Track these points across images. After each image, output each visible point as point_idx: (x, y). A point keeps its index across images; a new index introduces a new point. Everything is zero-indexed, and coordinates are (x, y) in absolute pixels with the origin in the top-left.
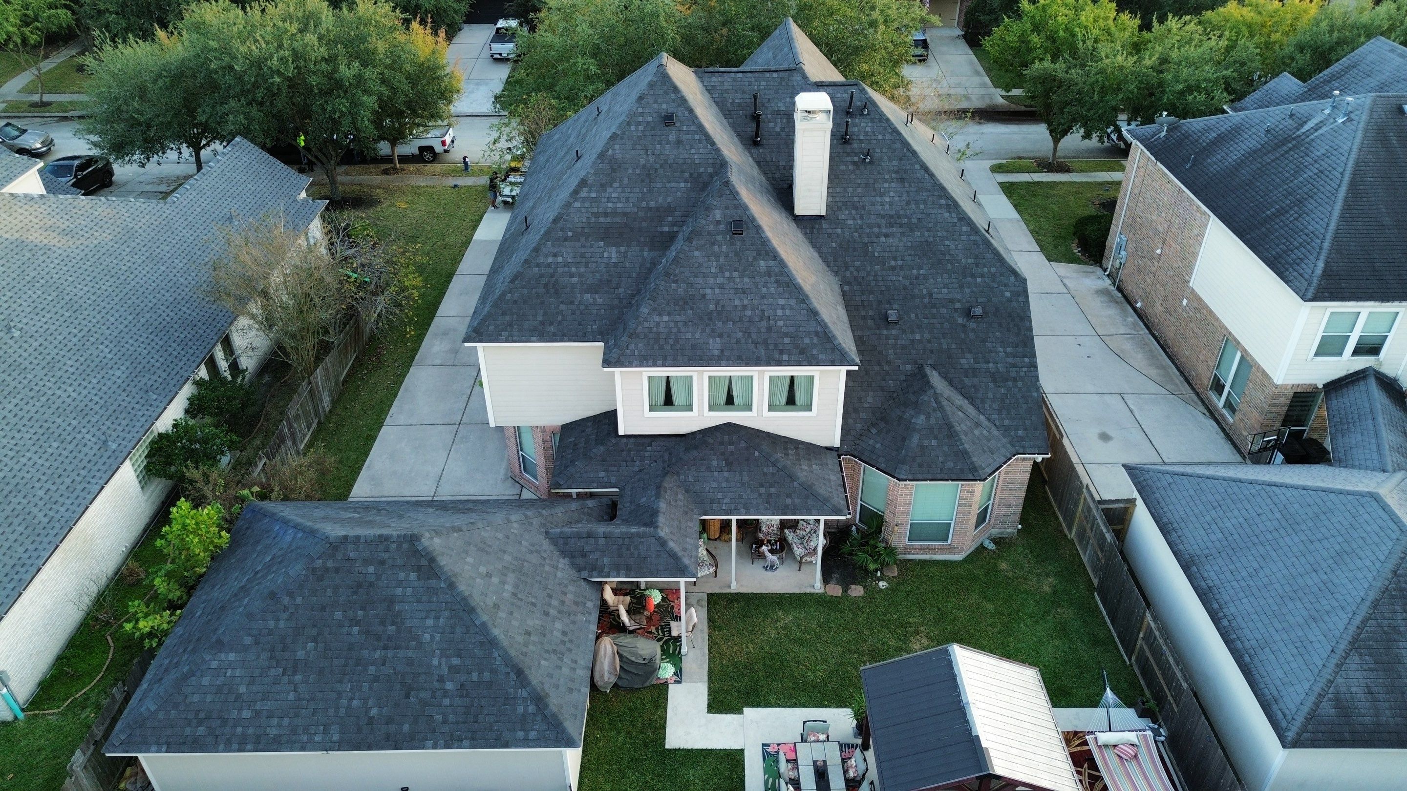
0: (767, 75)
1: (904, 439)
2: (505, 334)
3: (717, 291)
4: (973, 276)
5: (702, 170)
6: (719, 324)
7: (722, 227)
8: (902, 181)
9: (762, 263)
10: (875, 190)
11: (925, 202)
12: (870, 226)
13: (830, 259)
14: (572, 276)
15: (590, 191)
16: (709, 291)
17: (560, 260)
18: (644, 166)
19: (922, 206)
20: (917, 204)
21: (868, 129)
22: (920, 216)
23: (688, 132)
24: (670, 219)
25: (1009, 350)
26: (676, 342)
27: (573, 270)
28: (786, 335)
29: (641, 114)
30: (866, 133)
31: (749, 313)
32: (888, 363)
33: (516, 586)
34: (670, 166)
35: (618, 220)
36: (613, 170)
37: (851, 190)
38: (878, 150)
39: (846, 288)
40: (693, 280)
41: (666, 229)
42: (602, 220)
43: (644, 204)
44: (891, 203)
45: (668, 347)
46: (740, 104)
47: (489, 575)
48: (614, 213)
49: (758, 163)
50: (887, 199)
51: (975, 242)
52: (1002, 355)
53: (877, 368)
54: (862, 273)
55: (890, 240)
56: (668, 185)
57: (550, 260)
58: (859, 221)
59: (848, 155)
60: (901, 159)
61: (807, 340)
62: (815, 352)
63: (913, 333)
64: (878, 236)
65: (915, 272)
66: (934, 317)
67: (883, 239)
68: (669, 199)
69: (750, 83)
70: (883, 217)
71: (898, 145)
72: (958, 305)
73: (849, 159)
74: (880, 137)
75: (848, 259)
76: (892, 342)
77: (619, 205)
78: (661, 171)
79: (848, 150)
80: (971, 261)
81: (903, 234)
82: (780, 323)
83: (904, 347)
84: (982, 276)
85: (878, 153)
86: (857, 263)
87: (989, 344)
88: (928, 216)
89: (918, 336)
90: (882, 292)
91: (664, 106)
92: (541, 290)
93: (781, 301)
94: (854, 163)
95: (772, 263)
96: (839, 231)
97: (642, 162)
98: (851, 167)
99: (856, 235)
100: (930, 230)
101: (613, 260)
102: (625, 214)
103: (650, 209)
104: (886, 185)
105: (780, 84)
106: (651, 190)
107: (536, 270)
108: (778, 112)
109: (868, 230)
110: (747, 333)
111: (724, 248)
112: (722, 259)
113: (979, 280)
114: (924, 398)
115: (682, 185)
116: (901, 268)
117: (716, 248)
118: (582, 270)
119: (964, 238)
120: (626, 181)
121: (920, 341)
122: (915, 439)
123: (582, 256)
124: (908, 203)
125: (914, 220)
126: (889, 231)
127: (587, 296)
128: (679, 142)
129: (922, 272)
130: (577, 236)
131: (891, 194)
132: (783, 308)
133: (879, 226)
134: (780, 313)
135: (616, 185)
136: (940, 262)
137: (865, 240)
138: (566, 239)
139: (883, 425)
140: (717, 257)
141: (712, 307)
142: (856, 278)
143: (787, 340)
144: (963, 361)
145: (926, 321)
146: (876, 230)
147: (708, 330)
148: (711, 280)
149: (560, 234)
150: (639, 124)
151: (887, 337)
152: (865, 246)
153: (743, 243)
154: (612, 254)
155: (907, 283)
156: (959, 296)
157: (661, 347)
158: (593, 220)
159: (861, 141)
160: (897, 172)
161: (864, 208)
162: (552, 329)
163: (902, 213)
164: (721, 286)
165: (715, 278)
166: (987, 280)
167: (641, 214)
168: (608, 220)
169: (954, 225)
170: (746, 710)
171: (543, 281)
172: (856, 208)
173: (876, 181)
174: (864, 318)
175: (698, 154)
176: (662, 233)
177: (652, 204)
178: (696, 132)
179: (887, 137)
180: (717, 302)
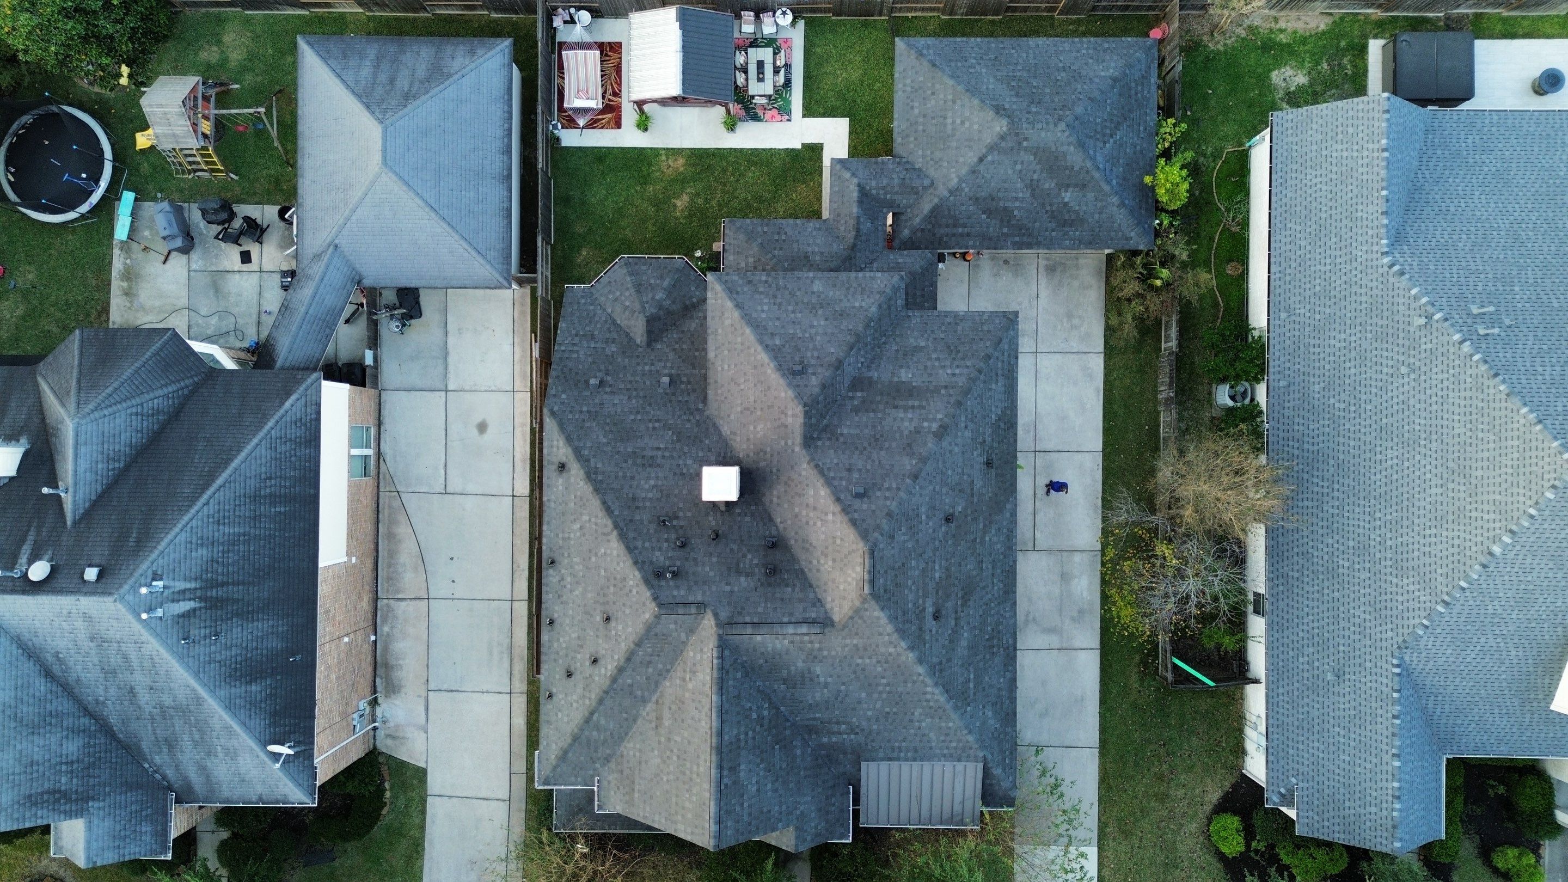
0: (756, 620)
1: (674, 286)
2: (986, 317)
3: (815, 323)
4: (588, 412)
5: (828, 443)
6: (814, 301)
7: (810, 371)
8: (634, 499)
9: (777, 342)
10: (661, 491)
11: (617, 477)
12: (672, 457)
13: (712, 430)
14: (938, 359)
15: (930, 427)
16: (822, 323)
17: (949, 371)
18: (881, 449)
19: (621, 474)
20: (624, 477)
21: (657, 554)
22: (624, 465)
23: (841, 479)
24: (856, 403)
25: (575, 356)
26: (848, 289)
27: (937, 364)
28: (761, 293)
29: (886, 498)
30: (660, 549)
31: (790, 308)
32: (674, 350)
33: (945, 125)
34: (857, 448)
35: (901, 403)
36: (909, 445)
37: (685, 492)
38: (652, 531)
39: (701, 406)
40: (836, 331)
41: (859, 394)
42: (916, 403)
43: (880, 415)
44: (649, 478)
45: (855, 285)
46: (787, 585)
47: (963, 122)
48: (906, 409)
49: (771, 520)
50: (652, 482)
51: (579, 440)
52: (582, 352)
53: (685, 346)
54: (685, 417)
55: (656, 445)
56: (858, 431)
57: (957, 371)
58: (681, 462)
59: (682, 527)
60: (631, 521)
61: (745, 289)
62: (741, 282)
63: (650, 371)
64: (666, 448)
65: (639, 417)
66: (631, 382)
67: (662, 446)
68: (857, 419)
69: (775, 610)
70: (659, 465)
71: (631, 535)
72: (608, 389)
73: (682, 523)
74: (647, 544)
75: (696, 430)
76: (669, 365)
77: (901, 415)
78: (865, 444)
79: (681, 532)
80: (587, 424)
81: (643, 449)
82: (766, 301)
83: (660, 360)
84: (581, 412)
85: (652, 528)
86: (688, 426)
87: (590, 360)
88: (617, 465)
89: (647, 368)
90: (670, 401)
91: (865, 506)
92: (961, 348)
93: (764, 315)
94: (677, 518)
95: (770, 342)
96: (701, 454)
97: (883, 453)
98: (681, 514)
99: (686, 449)
100: (618, 452)
101: (903, 371)
102: (896, 407)
103: (873, 411)
104: (650, 495)
105: (743, 608)
106: (874, 427)
107: (969, 364)
108: (747, 575)
109: (675, 454)
110: (792, 294)
111: (809, 354)
112: (811, 346)
113: (585, 409)
114: (654, 311)
115: (845, 431)
116: (650, 421)
117: (816, 354)
118: (929, 364)
119: (589, 444)
120: (897, 436)
121: (646, 364)
122: (666, 283)
123: (930, 375)
124: (632, 478)
125: (630, 462)
126: (655, 453)
127: (923, 344)
128: (849, 470)
129: (632, 417)
130: (937, 390)
131: (647, 486)
132: (763, 311)
133: (663, 457)
134: (766, 308)
135: (906, 432)
136: (615, 424)
137: (678, 446)
138: (946, 387)
139: (688, 302)
140: (815, 348)
141: (820, 312)
142: (692, 414)
143: (761, 289)
144: (614, 349)
145: (638, 378)
146: (667, 454)
147: (823, 296)
148: (820, 331)
149: (952, 391)
150: (889, 489)
151: (672, 368)
152: (678, 441)
153: (792, 358)
154: (905, 375)
155: (648, 409)
156: (605, 396)
157: (860, 285)
158: (924, 403)
159: (667, 540)
160: (637, 508)
161: (675, 474)
162: (948, 320)
163: (640, 469)
164: (812, 326)
165: (816, 334)
166: (578, 408)
167: (881, 407)
168: (910, 403)
169: (594, 456)
170: (799, 147)
171: (960, 355)
172: (682, 474)
173: (659, 500)
174: (689, 382)
175: (831, 458)
176: (862, 391)
177: (872, 415)
178: (834, 478)
179: (639, 544)
180: (815, 315)
